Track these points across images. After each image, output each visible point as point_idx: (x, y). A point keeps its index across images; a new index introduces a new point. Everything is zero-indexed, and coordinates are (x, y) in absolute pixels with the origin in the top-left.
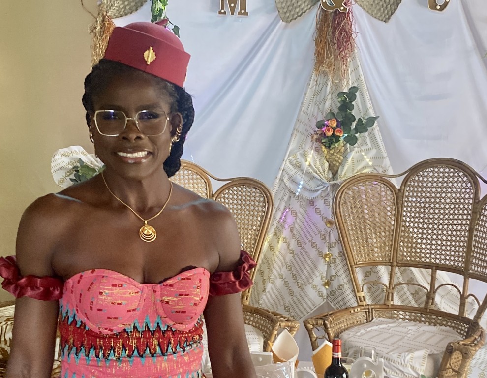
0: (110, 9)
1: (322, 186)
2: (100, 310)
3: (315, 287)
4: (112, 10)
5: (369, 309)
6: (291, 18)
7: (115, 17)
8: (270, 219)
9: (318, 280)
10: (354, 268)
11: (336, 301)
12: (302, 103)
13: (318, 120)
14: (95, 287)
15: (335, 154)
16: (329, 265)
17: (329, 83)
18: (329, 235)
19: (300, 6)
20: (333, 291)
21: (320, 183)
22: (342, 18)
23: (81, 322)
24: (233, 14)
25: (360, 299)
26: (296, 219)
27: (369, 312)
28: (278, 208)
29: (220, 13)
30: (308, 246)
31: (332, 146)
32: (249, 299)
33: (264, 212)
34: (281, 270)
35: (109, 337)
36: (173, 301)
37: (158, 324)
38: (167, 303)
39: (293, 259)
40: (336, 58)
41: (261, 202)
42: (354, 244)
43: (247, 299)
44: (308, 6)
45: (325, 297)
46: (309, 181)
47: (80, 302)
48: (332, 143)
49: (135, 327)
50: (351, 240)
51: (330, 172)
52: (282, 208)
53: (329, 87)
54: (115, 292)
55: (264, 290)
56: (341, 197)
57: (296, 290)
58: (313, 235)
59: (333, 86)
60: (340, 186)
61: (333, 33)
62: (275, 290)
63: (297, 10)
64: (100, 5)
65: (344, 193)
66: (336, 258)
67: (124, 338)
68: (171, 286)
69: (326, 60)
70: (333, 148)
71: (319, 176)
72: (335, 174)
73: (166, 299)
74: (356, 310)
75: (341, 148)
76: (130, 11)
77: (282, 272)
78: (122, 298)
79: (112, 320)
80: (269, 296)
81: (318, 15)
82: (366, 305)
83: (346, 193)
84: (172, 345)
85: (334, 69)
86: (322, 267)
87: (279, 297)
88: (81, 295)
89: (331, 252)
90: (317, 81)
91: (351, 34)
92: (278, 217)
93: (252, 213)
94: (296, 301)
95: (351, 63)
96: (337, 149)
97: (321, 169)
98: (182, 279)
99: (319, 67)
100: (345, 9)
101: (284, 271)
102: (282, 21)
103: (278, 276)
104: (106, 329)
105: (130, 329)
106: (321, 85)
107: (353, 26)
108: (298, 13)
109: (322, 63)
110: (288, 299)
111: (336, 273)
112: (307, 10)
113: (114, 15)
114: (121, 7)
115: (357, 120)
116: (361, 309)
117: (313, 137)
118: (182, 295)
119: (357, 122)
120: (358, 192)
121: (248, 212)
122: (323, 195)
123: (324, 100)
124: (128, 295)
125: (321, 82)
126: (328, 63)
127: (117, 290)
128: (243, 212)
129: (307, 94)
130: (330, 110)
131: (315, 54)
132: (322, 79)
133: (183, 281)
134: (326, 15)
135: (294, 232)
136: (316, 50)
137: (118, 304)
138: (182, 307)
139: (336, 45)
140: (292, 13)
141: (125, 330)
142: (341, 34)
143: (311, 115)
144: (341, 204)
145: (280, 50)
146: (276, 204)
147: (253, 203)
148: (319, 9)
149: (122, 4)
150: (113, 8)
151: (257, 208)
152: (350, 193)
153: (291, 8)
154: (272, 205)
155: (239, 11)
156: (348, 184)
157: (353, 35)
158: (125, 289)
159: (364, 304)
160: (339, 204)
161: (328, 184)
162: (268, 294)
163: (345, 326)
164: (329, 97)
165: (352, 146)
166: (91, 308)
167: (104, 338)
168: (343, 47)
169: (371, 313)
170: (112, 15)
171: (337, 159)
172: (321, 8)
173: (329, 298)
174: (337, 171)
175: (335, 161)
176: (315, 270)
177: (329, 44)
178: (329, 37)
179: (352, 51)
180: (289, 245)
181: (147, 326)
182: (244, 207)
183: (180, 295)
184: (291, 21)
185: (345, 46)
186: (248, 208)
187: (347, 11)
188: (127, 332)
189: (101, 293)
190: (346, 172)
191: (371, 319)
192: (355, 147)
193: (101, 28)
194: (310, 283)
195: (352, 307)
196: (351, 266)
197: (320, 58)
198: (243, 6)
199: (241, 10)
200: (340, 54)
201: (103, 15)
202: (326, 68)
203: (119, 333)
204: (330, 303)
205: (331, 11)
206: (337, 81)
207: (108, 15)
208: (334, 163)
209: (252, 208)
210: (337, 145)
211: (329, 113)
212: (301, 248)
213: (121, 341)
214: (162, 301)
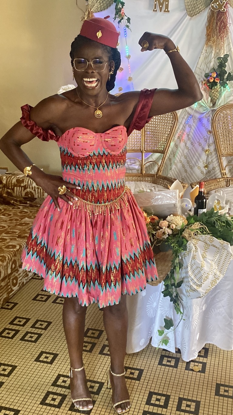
0: (93, 7)
1: (206, 111)
2: (78, 145)
3: (199, 168)
4: (93, 8)
5: (228, 180)
6: (193, 14)
7: (95, 12)
8: (176, 127)
9: (201, 164)
10: (221, 157)
11: (211, 176)
12: (198, 63)
13: (206, 73)
14: (75, 135)
15: (215, 92)
16: (208, 156)
17: (213, 52)
18: (209, 139)
19: (199, 7)
20: (209, 171)
21: (205, 109)
22: (222, 15)
23: (70, 153)
24: (161, 11)
25: (223, 174)
26: (191, 129)
27: (228, 181)
28: (181, 123)
29: (154, 11)
30: (197, 145)
31: (213, 88)
32: (161, 172)
33: (173, 124)
34: (181, 158)
35: (84, 159)
36: (110, 141)
37: (104, 152)
38: (107, 141)
39: (188, 152)
40: (218, 38)
41: (171, 118)
42: (222, 143)
43: (160, 172)
44: (203, 7)
45: (205, 174)
46: (199, 108)
47: (69, 143)
48: (213, 86)
49: (94, 154)
50: (220, 141)
51: (211, 103)
52: (183, 123)
53: (213, 54)
54: (84, 137)
55: (171, 169)
56: (216, 117)
57: (188, 169)
58: (200, 139)
59: (215, 54)
60: (216, 110)
61: (217, 23)
62: (177, 169)
63: (197, 10)
64: (87, 5)
65: (218, 115)
66: (212, 152)
67: (90, 159)
68: (108, 134)
69: (212, 39)
70: (214, 89)
71: (205, 105)
72: (214, 104)
73: (106, 140)
74: (220, 180)
75: (218, 89)
76: (104, 9)
77: (181, 159)
78: (87, 139)
79: (84, 150)
80: (173, 173)
81: (209, 13)
82: (226, 178)
83: (219, 114)
84: (111, 163)
85: (216, 44)
86: (204, 157)
87: (179, 174)
88: (69, 140)
89: (209, 149)
90: (206, 51)
91: (227, 24)
92: (181, 128)
93: (166, 124)
94: (188, 175)
95: (226, 41)
96: (216, 90)
97: (206, 101)
98: (113, 131)
99: (208, 43)
100: (224, 10)
101: (183, 159)
102: (188, 16)
103: (179, 162)
104: (81, 155)
105: (92, 154)
106: (209, 53)
107: (228, 20)
108: (197, 12)
109: (210, 40)
110: (184, 174)
111: (212, 160)
112: (202, 10)
113: (95, 11)
114: (99, 6)
115: (228, 73)
116: (223, 180)
117: (202, 83)
118: (113, 138)
119: (228, 74)
120: (226, 114)
121: (163, 124)
122: (207, 116)
123: (210, 62)
124: (90, 138)
125: (209, 51)
126: (213, 40)
127: (85, 136)
128: (161, 124)
129: (201, 58)
130: (213, 67)
131: (206, 35)
132: (209, 49)
133: (114, 131)
134: (213, 13)
135: (189, 137)
136: (207, 32)
137: (86, 142)
138: (114, 143)
139: (218, 30)
140: (194, 11)
141: (90, 155)
142: (221, 24)
143: (202, 70)
144: (216, 120)
145: (186, 33)
146: (180, 120)
147: (166, 119)
148: (209, 9)
149: (99, 5)
150: (95, 7)
151: (168, 122)
152: (222, 115)
153: (193, 9)
154: (177, 120)
155: (164, 10)
156: (220, 110)
157: (228, 25)
158: (89, 135)
159: (225, 177)
160: (215, 121)
161: (209, 109)
162: (173, 171)
163: (213, 188)
164: (213, 60)
165: (225, 88)
166: (74, 145)
167: (81, 159)
168: (222, 31)
169: (229, 182)
170: (94, 11)
171: (216, 95)
172: (210, 9)
173: (207, 174)
174: (215, 103)
175: (215, 96)
176: (200, 158)
177: (214, 30)
178: (214, 26)
179: (227, 34)
180: (186, 144)
181: (99, 153)
182: (161, 121)
183: (112, 138)
184: (193, 16)
185: (223, 31)
186: (164, 121)
187: (225, 11)
188: (91, 156)
189: (78, 137)
190: (220, 102)
191: (228, 185)
192: (226, 89)
193: (87, 18)
194: (196, 166)
195: (219, 178)
196: (219, 156)
197: (209, 37)
198: (167, 7)
199: (165, 9)
200: (220, 35)
201: (89, 11)
202: (212, 43)
203: (88, 156)
204: (207, 177)
205: (216, 11)
206: (218, 51)
207: (91, 11)
208: (214, 97)
209: (166, 121)
210: (216, 87)
211: (212, 69)
212: (193, 146)
213: (89, 160)
214: (105, 141)
